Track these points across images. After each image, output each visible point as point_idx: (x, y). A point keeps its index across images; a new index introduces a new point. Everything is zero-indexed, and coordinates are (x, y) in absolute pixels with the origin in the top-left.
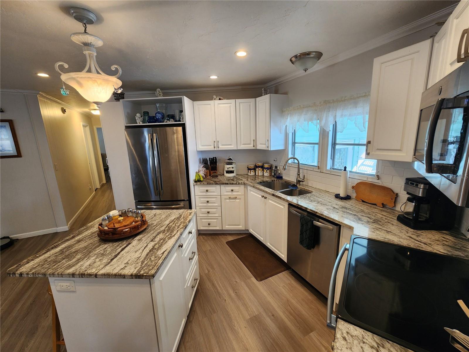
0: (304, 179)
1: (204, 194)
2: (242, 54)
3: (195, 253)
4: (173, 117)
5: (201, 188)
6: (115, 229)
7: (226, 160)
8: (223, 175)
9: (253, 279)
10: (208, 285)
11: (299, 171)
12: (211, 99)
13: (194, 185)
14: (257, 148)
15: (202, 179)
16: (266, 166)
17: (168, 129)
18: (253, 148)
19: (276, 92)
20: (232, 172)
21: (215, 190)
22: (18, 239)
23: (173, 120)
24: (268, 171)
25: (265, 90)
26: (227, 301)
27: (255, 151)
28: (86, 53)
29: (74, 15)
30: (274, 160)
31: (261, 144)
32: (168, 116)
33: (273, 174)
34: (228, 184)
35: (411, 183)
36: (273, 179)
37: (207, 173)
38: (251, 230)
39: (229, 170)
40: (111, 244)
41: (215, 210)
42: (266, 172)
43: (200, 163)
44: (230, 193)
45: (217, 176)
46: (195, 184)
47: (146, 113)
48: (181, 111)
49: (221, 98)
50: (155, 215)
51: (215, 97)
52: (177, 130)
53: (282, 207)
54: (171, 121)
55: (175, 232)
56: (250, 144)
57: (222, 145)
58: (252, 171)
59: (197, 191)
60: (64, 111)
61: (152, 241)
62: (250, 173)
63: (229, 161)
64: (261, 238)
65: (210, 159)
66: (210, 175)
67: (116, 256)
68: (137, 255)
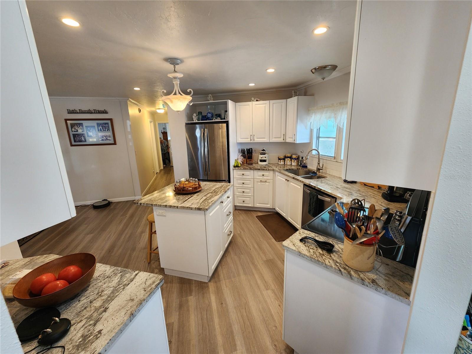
0: (322, 168)
1: (241, 177)
2: (271, 70)
3: (231, 212)
4: (219, 116)
5: (238, 172)
6: (184, 187)
7: (260, 150)
8: (258, 163)
9: (274, 240)
10: (239, 240)
11: (319, 161)
12: (250, 100)
13: (233, 170)
14: (286, 141)
15: (240, 165)
16: (294, 156)
17: (215, 125)
18: (283, 141)
19: (305, 94)
20: (265, 161)
21: (249, 174)
22: (112, 202)
23: (219, 118)
24: (295, 161)
25: (294, 93)
26: (252, 250)
27: (285, 144)
28: (174, 83)
29: (170, 62)
30: (301, 152)
31: (289, 138)
32: (216, 115)
33: (300, 164)
34: (260, 170)
36: (299, 167)
37: (244, 161)
38: (277, 208)
39: (263, 159)
40: (182, 196)
41: (249, 190)
43: (239, 152)
44: (261, 178)
45: (252, 164)
46: (234, 168)
47: (200, 113)
48: (226, 111)
49: (258, 99)
50: (205, 185)
51: (253, 99)
52: (222, 126)
53: (300, 187)
54: (218, 119)
55: (219, 193)
56: (280, 138)
57: (258, 138)
58: (282, 160)
59: (235, 174)
60: (140, 111)
61: (205, 196)
62: (280, 163)
63: (262, 152)
64: (284, 214)
65: (247, 149)
66: (246, 163)
67: (186, 201)
68: (197, 201)
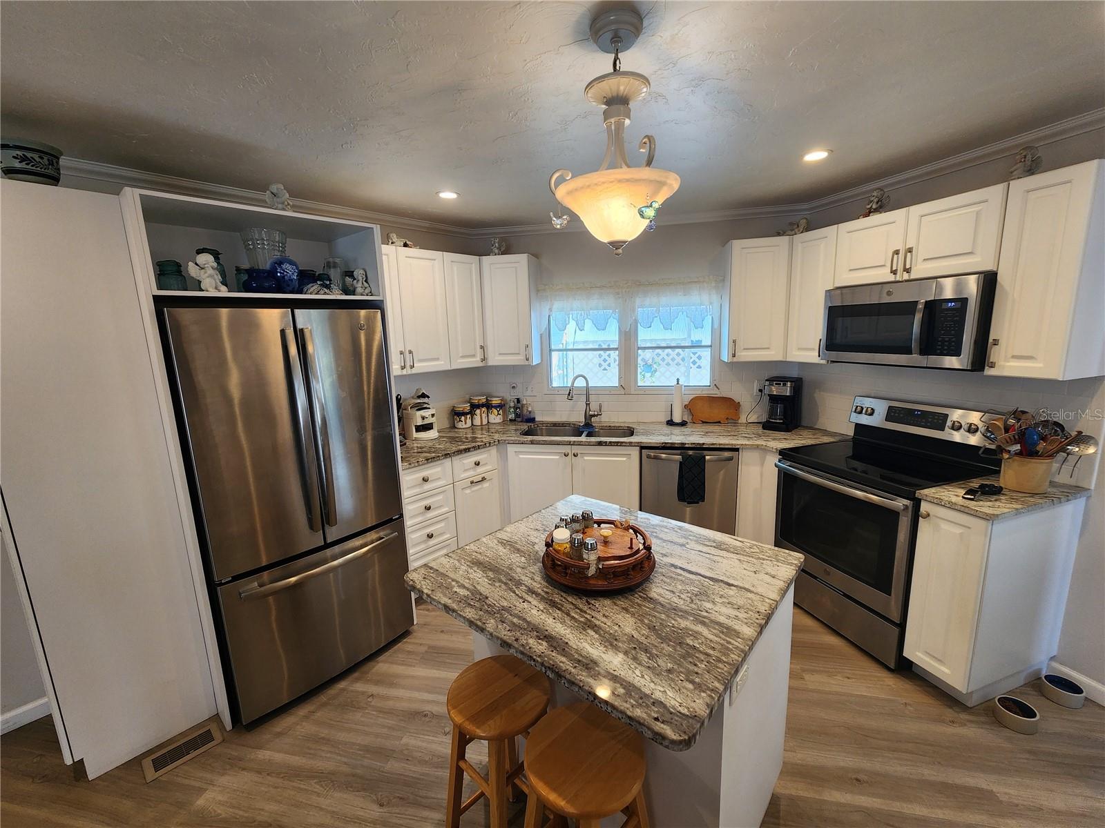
0: (600, 411)
1: (421, 489)
11: (588, 399)
14: (487, 364)
16: (496, 401)
18: (479, 364)
21: (441, 472)
24: (501, 412)
30: (513, 387)
31: (501, 354)
33: (512, 416)
34: (468, 451)
35: (776, 384)
39: (427, 421)
41: (442, 524)
42: (498, 414)
44: (471, 473)
52: (367, 320)
53: (625, 459)
56: (474, 356)
57: (419, 361)
62: (466, 423)
63: (422, 401)
